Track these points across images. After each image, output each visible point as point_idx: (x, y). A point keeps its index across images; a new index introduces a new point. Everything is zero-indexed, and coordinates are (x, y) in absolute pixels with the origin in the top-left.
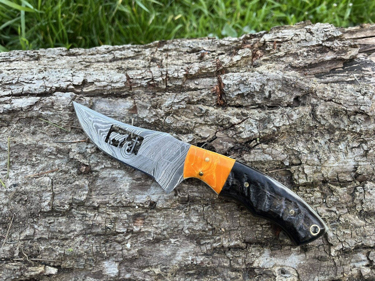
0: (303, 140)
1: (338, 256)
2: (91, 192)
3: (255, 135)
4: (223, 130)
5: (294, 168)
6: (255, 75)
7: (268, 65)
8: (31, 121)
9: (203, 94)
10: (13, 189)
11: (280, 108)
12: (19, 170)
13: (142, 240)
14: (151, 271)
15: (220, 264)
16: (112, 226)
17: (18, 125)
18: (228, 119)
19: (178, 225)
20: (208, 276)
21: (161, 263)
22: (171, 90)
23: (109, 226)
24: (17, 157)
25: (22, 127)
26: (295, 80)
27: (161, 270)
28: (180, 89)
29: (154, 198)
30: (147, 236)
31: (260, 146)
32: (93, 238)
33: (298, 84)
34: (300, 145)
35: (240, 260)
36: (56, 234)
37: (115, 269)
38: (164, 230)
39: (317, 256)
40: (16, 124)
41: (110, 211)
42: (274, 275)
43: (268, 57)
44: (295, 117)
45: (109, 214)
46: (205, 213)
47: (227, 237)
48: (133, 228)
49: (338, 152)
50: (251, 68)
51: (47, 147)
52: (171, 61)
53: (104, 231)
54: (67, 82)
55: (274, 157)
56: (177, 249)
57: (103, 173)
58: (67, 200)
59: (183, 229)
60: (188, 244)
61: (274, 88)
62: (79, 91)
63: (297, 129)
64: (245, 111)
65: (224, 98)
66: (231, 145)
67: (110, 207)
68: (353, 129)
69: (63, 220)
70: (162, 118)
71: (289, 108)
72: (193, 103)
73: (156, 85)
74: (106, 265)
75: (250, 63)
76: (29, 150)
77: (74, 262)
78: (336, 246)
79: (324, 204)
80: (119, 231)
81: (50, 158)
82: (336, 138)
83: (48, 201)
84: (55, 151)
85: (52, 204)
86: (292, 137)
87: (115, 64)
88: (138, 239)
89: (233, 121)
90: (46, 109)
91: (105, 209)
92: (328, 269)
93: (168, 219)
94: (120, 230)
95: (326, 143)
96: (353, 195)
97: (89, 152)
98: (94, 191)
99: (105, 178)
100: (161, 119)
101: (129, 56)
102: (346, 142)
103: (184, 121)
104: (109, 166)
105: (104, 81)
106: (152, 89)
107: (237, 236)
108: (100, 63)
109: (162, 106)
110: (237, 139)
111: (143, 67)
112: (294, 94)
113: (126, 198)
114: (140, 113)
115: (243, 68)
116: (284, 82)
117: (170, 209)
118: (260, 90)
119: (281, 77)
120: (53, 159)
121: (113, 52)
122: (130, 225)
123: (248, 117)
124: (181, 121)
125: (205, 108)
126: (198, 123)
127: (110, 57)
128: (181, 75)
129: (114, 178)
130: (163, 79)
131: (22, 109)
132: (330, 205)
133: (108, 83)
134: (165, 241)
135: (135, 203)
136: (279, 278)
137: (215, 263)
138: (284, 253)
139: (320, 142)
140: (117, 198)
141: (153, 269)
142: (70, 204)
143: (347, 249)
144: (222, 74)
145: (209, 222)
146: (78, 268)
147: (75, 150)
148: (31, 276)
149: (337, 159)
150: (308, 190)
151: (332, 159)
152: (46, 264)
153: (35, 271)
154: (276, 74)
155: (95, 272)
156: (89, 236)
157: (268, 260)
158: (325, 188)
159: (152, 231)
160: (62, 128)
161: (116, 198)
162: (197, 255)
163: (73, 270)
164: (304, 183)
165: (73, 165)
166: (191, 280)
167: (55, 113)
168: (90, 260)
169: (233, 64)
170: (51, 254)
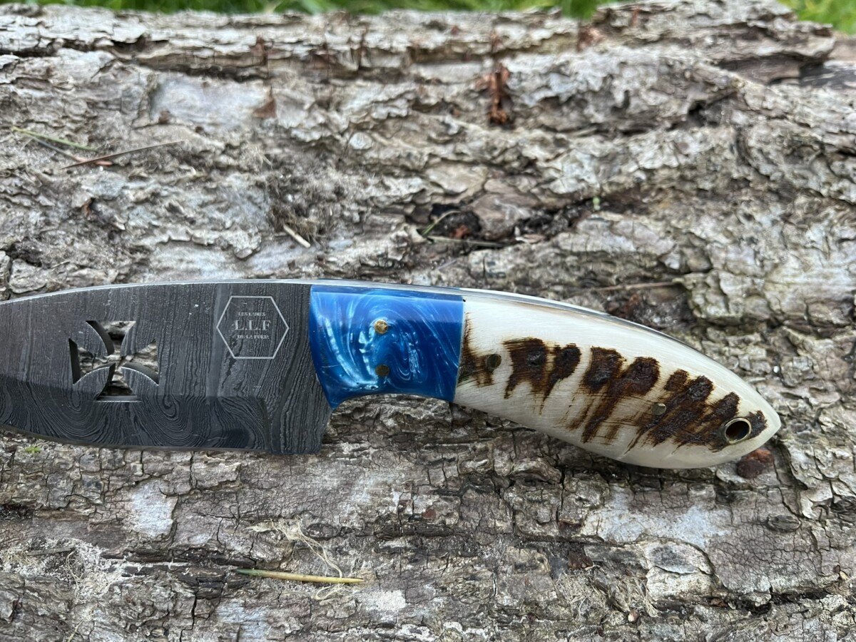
0: (715, 213)
1: (820, 520)
3: (589, 187)
4: (504, 176)
5: (692, 278)
9: (454, 93)
11: (651, 131)
14: (274, 531)
15: (484, 524)
18: (519, 149)
19: (367, 405)
20: (448, 556)
21: (307, 511)
26: (692, 63)
27: (304, 532)
28: (396, 76)
31: (602, 215)
33: (700, 72)
34: (705, 224)
35: (543, 513)
37: (163, 516)
39: (763, 516)
42: (641, 568)
44: (694, 148)
47: (505, 446)
49: (805, 248)
54: (97, 34)
55: (640, 243)
56: (358, 470)
57: (163, 255)
59: (378, 416)
60: (393, 458)
61: (637, 85)
63: (699, 182)
65: (507, 111)
66: (523, 213)
68: (840, 192)
70: (342, 134)
71: (678, 130)
73: (331, 59)
74: (137, 502)
77: (38, 487)
78: (813, 491)
79: (777, 378)
81: (20, 205)
82: (799, 213)
84: (33, 184)
86: (685, 206)
89: (533, 153)
90: (31, 83)
92: (797, 559)
95: (774, 222)
96: (850, 360)
97: (132, 198)
99: (166, 269)
100: (338, 137)
101: (270, 22)
102: (826, 223)
103: (399, 149)
104: (182, 239)
105: (196, 39)
106: (322, 68)
107: (536, 448)
109: (343, 108)
110: (540, 198)
112: (690, 96)
114: (282, 118)
116: (664, 69)
118: (602, 89)
119: (655, 58)
120: (25, 207)
123: (571, 147)
126: (436, 156)
128: (399, 47)
130: (352, 50)
132: (793, 382)
133: (205, 43)
134: (324, 448)
136: (657, 578)
137: (468, 519)
138: (670, 503)
139: (758, 219)
141: (282, 527)
143: (845, 500)
146: (49, 509)
149: (806, 267)
150: (732, 339)
151: (792, 263)
154: (643, 53)
155: (100, 524)
157: (624, 520)
158: (775, 339)
162: (416, 492)
163: (32, 514)
164: (720, 319)
165: (78, 229)
166: (393, 566)
167: (51, 94)
168: (89, 484)
169: (532, 46)
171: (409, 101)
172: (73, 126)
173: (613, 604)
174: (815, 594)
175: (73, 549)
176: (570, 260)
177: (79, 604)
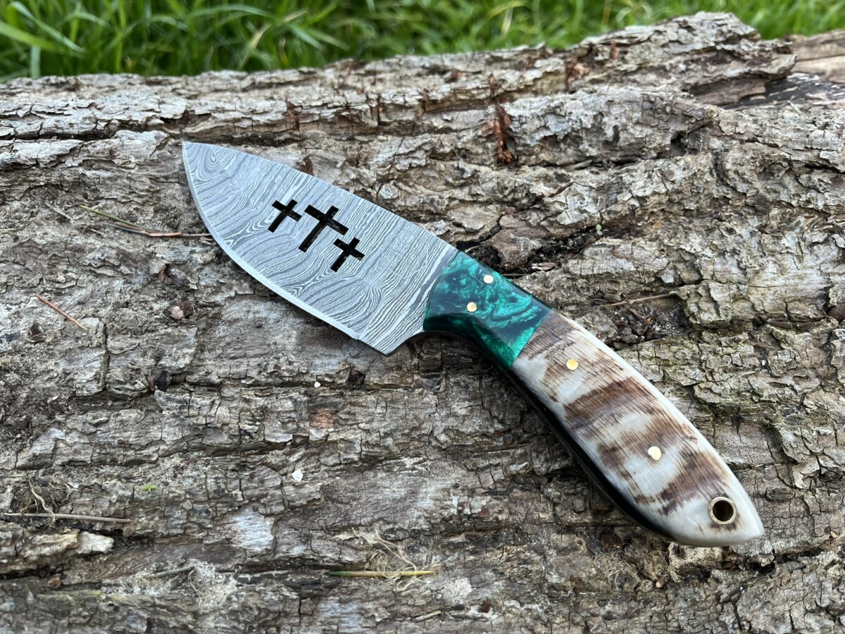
0: (701, 230)
2: (202, 351)
3: (590, 217)
4: (516, 212)
5: (685, 290)
6: (578, 97)
8: (57, 195)
9: (465, 139)
11: (641, 162)
12: (23, 304)
13: (331, 463)
14: (357, 538)
15: (530, 516)
16: (256, 428)
17: (26, 203)
18: (526, 187)
19: (421, 424)
20: (502, 545)
21: (381, 519)
22: (389, 131)
23: (247, 427)
25: (34, 207)
26: (671, 99)
27: (381, 535)
28: (411, 129)
29: (360, 365)
30: (345, 452)
31: (605, 241)
32: (206, 460)
33: (679, 106)
34: (694, 240)
35: (578, 503)
36: (112, 450)
37: (264, 533)
38: (386, 435)
39: (762, 490)
40: (20, 199)
41: (251, 393)
42: (663, 542)
43: (601, 75)
44: (679, 175)
45: (247, 401)
46: (485, 392)
47: (541, 449)
48: (309, 433)
49: (781, 253)
51: (96, 249)
53: (236, 440)
54: (147, 113)
55: (639, 263)
56: (420, 481)
57: (232, 308)
58: (141, 369)
59: (432, 432)
60: (448, 468)
61: (624, 120)
62: (177, 132)
63: (685, 204)
64: (563, 171)
65: (511, 149)
66: (535, 244)
67: (250, 386)
68: (808, 202)
69: (130, 415)
70: (372, 187)
71: (663, 160)
72: (442, 157)
73: (354, 118)
74: (241, 524)
75: (562, 86)
76: (50, 256)
77: (157, 519)
78: (803, 465)
79: (765, 370)
80: (273, 440)
81: (102, 275)
82: (774, 223)
83: (95, 370)
84: (115, 257)
86: (675, 225)
87: (256, 95)
88: (322, 461)
89: (539, 190)
90: (97, 164)
91: (238, 390)
92: (793, 524)
93: (396, 411)
94: (277, 438)
95: (752, 234)
96: (827, 349)
97: (199, 260)
98: (210, 351)
99: (236, 320)
100: (369, 190)
101: (289, 80)
102: (798, 230)
103: (422, 195)
104: (247, 292)
105: (234, 111)
106: (347, 127)
108: (221, 93)
109: (370, 163)
110: (549, 229)
112: (672, 128)
113: (290, 364)
115: (547, 94)
116: (647, 105)
117: (399, 387)
118: (593, 126)
119: (638, 95)
120: (109, 277)
122: (302, 425)
123: (572, 182)
124: (416, 194)
125: (469, 168)
126: (455, 199)
128: (413, 100)
129: (260, 319)
130: (371, 108)
131: (37, 162)
132: (779, 373)
133: (244, 114)
134: (390, 464)
135: (312, 376)
137: (516, 513)
139: (738, 232)
140: (268, 364)
141: (362, 534)
143: (830, 470)
144: (501, 102)
145: (496, 414)
146: (168, 536)
147: (164, 256)
148: (42, 556)
149: (782, 271)
150: (723, 340)
151: (771, 268)
152: (82, 527)
153: (52, 544)
154: (627, 91)
155: (213, 545)
156: (196, 454)
158: (761, 336)
159: (357, 439)
162: (471, 495)
163: (153, 542)
164: (713, 323)
165: (157, 292)
166: (458, 559)
167: (117, 173)
168: (200, 512)
169: (527, 86)
170: (96, 502)
171: (426, 151)
172: (140, 201)
173: (643, 575)
174: (812, 552)
175: (192, 568)
176: (580, 282)
177: (204, 614)
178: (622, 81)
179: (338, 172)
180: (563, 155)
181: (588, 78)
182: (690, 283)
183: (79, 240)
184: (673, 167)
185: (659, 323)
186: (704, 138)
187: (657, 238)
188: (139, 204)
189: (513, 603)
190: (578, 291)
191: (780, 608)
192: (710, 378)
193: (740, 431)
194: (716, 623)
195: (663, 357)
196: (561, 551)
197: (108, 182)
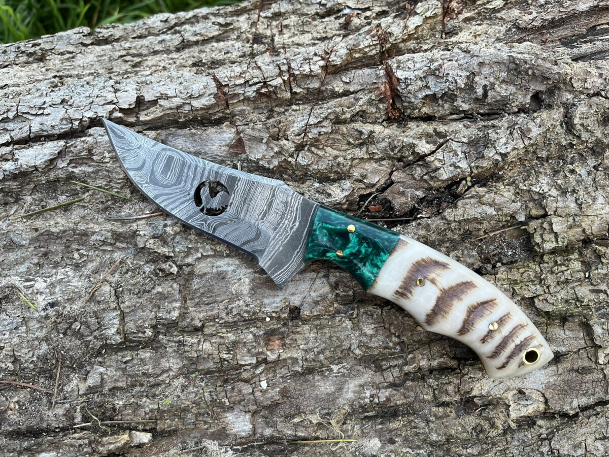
0: (549, 172)
2: (186, 301)
3: (462, 172)
4: (404, 167)
5: (533, 224)
6: (454, 57)
7: (473, 28)
8: (57, 188)
9: (361, 102)
10: (51, 311)
11: (505, 116)
12: (54, 276)
13: (284, 373)
14: (305, 420)
15: (418, 398)
16: (231, 356)
17: (36, 197)
18: (413, 146)
19: (342, 343)
20: (400, 418)
21: (321, 406)
22: (300, 100)
23: (225, 356)
24: (45, 254)
25: (42, 201)
26: (533, 62)
27: (321, 418)
28: (317, 97)
29: (296, 301)
30: (292, 366)
31: (473, 191)
32: (201, 378)
33: (539, 68)
34: (543, 181)
35: (450, 388)
36: (139, 379)
37: (246, 423)
38: (319, 353)
39: (576, 367)
40: (31, 195)
41: (224, 330)
42: (506, 404)
43: (473, 12)
44: (535, 132)
45: (221, 337)
46: (385, 317)
47: (425, 352)
48: (267, 355)
50: (442, 37)
51: (95, 232)
52: (290, 37)
53: (219, 365)
54: (108, 106)
55: (499, 208)
56: (343, 380)
57: (201, 266)
58: (146, 321)
59: (350, 348)
60: (362, 370)
61: (492, 80)
62: (132, 119)
63: (538, 152)
64: (442, 128)
65: (399, 105)
66: (420, 194)
67: (221, 324)
69: (146, 354)
70: (292, 156)
71: (522, 115)
72: (344, 122)
73: (272, 94)
74: (230, 418)
75: (439, 27)
76: (65, 241)
77: (177, 420)
78: (605, 348)
79: (587, 280)
80: (243, 363)
81: (104, 251)
82: (607, 162)
83: (116, 326)
84: (110, 237)
85: (124, 331)
86: (528, 168)
87: (187, 55)
88: (277, 371)
89: (422, 148)
90: (80, 162)
91: (214, 329)
92: (594, 386)
93: (324, 335)
94: (245, 361)
95: (589, 173)
97: (171, 232)
98: (191, 299)
99: (205, 274)
100: (290, 159)
101: (211, 35)
103: (331, 158)
104: (209, 253)
105: (176, 97)
106: (266, 102)
107: (442, 350)
108: (158, 56)
109: (288, 133)
110: (430, 182)
111: (240, 57)
112: (532, 87)
113: (247, 306)
114: (250, 152)
115: (427, 39)
116: (512, 66)
117: (325, 315)
118: (466, 84)
119: (505, 56)
120: (110, 251)
121: (177, 28)
122: (261, 350)
123: (448, 138)
124: (325, 157)
125: (366, 128)
126: (356, 159)
127: (174, 40)
128: (316, 69)
129: (222, 272)
130: (284, 81)
131: (36, 168)
132: (597, 282)
133: (183, 99)
134: (323, 371)
135: (263, 313)
136: (515, 408)
139: (578, 172)
140: (233, 308)
141: (309, 417)
142: (154, 327)
144: (390, 56)
145: (393, 331)
146: (186, 429)
147: (146, 233)
148: (109, 450)
150: (559, 259)
151: (600, 200)
152: (130, 429)
153: (115, 443)
154: (496, 52)
155: (214, 432)
156: (194, 375)
157: (496, 383)
158: (588, 253)
159: (299, 356)
160: (116, 194)
161: (230, 306)
162: (378, 388)
163: (177, 433)
164: (552, 249)
165: (145, 258)
166: (372, 427)
167: (98, 168)
169: (409, 35)
170: (136, 412)
171: (331, 120)
172: (118, 186)
173: (493, 425)
174: (604, 403)
175: (204, 447)
176: (454, 225)
178: (490, 19)
179: (264, 147)
180: (440, 108)
181: (461, 17)
182: (537, 218)
183: (82, 227)
184: (531, 125)
185: (511, 248)
186: (558, 95)
187: (514, 182)
188: (118, 188)
189: (408, 449)
190: (452, 231)
191: (579, 439)
192: (547, 291)
193: (565, 327)
194: (537, 452)
195: (513, 278)
196: (438, 418)
197: (92, 175)
